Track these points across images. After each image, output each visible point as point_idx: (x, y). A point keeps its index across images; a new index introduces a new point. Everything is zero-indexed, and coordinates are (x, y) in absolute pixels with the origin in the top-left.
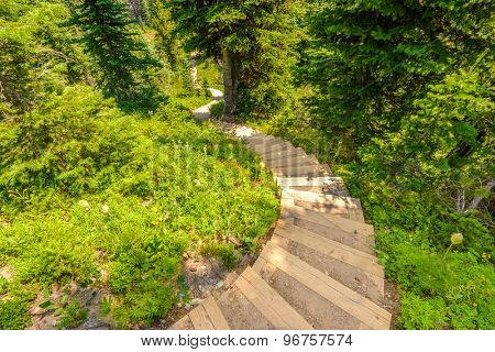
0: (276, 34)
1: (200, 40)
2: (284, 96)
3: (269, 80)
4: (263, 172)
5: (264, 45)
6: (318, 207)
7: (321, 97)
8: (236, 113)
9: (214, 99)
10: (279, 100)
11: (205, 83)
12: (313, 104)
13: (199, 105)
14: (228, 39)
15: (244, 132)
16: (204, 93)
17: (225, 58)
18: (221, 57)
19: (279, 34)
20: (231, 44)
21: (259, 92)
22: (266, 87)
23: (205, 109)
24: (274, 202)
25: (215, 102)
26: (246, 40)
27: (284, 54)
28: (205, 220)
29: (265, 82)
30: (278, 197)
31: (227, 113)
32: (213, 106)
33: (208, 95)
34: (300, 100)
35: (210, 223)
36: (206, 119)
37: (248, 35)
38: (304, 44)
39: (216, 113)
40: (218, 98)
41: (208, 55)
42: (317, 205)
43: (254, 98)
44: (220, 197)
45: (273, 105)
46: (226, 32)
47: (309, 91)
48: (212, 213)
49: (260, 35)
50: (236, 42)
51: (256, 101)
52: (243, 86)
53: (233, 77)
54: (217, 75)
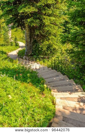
0: (53, 18)
1: (14, 19)
2: (57, 47)
3: (49, 39)
4: (46, 90)
5: (46, 23)
6: (76, 110)
7: (76, 49)
8: (31, 55)
9: (20, 47)
10: (54, 49)
11: (16, 39)
12: (71, 53)
13: (12, 50)
14: (29, 20)
15: (35, 66)
16: (14, 44)
17: (27, 28)
18: (25, 27)
19: (54, 18)
20: (30, 22)
21: (44, 45)
22: (47, 43)
23: (15, 53)
24: (51, 107)
25: (20, 49)
26: (38, 21)
27: (56, 27)
28: (13, 118)
29: (47, 40)
30: (54, 104)
31: (27, 55)
32: (19, 51)
33: (17, 45)
34: (65, 50)
35: (16, 120)
36: (15, 58)
37: (39, 18)
38: (67, 22)
39: (21, 55)
40: (22, 47)
41: (18, 26)
42: (75, 109)
43: (41, 48)
44: (22, 104)
45: (51, 52)
46: (28, 17)
47: (70, 46)
48: (18, 114)
49: (44, 19)
50: (32, 22)
51: (42, 49)
52: (35, 42)
53: (30, 38)
54: (22, 35)
